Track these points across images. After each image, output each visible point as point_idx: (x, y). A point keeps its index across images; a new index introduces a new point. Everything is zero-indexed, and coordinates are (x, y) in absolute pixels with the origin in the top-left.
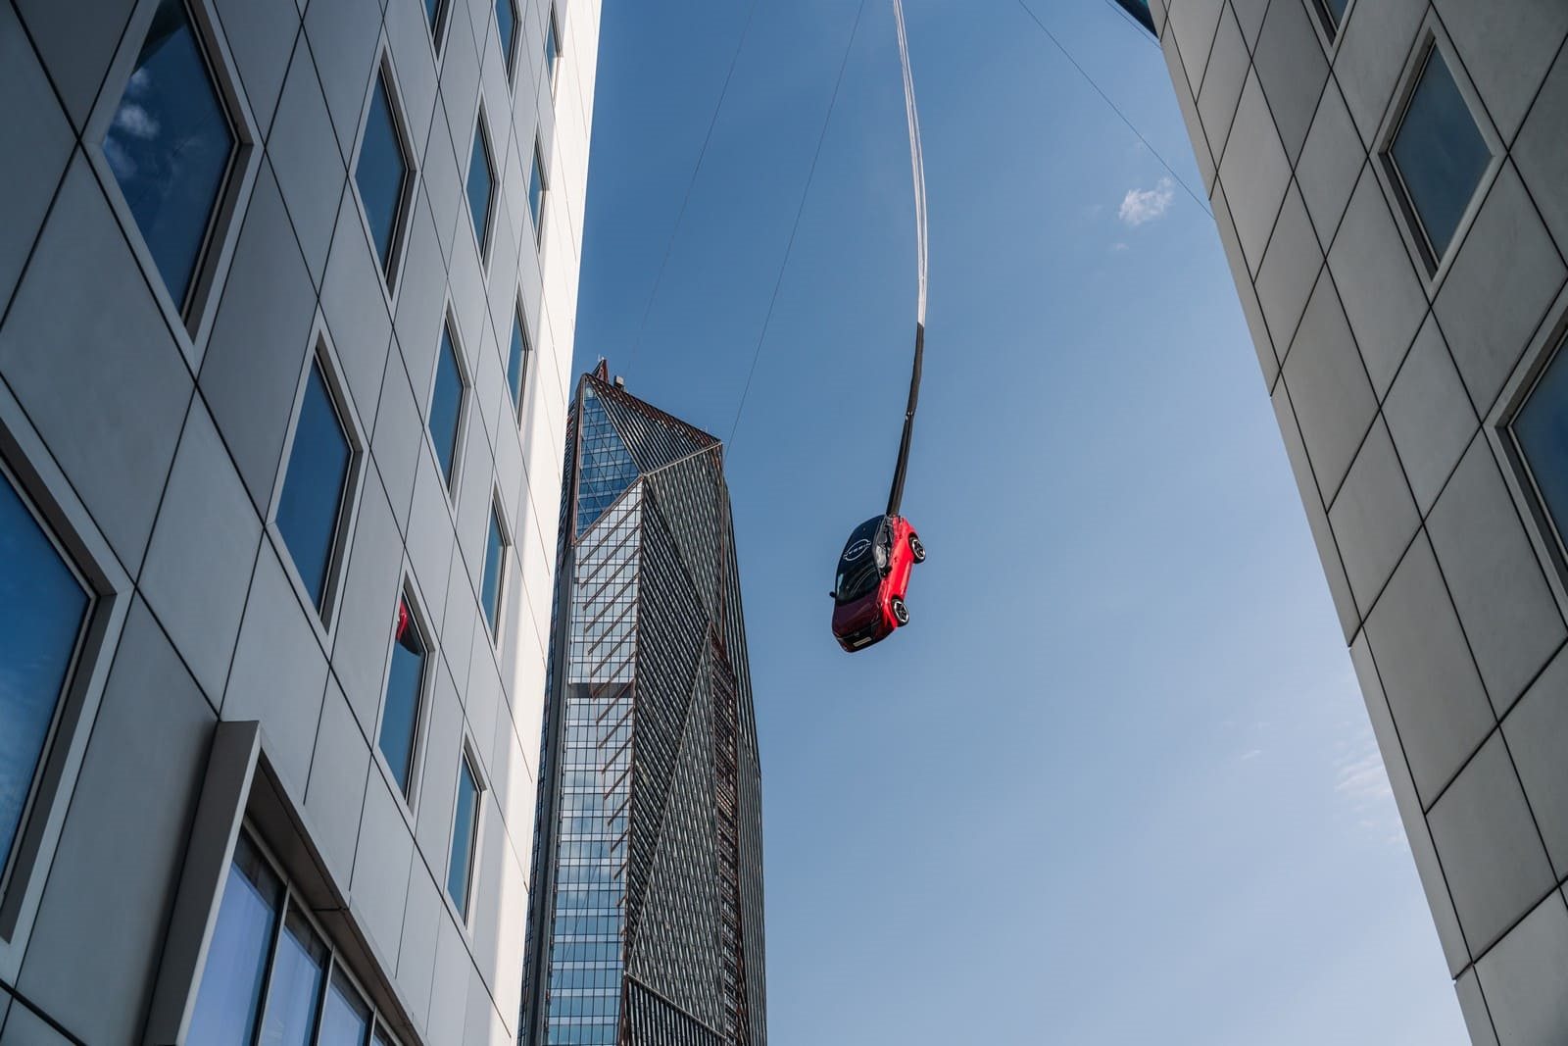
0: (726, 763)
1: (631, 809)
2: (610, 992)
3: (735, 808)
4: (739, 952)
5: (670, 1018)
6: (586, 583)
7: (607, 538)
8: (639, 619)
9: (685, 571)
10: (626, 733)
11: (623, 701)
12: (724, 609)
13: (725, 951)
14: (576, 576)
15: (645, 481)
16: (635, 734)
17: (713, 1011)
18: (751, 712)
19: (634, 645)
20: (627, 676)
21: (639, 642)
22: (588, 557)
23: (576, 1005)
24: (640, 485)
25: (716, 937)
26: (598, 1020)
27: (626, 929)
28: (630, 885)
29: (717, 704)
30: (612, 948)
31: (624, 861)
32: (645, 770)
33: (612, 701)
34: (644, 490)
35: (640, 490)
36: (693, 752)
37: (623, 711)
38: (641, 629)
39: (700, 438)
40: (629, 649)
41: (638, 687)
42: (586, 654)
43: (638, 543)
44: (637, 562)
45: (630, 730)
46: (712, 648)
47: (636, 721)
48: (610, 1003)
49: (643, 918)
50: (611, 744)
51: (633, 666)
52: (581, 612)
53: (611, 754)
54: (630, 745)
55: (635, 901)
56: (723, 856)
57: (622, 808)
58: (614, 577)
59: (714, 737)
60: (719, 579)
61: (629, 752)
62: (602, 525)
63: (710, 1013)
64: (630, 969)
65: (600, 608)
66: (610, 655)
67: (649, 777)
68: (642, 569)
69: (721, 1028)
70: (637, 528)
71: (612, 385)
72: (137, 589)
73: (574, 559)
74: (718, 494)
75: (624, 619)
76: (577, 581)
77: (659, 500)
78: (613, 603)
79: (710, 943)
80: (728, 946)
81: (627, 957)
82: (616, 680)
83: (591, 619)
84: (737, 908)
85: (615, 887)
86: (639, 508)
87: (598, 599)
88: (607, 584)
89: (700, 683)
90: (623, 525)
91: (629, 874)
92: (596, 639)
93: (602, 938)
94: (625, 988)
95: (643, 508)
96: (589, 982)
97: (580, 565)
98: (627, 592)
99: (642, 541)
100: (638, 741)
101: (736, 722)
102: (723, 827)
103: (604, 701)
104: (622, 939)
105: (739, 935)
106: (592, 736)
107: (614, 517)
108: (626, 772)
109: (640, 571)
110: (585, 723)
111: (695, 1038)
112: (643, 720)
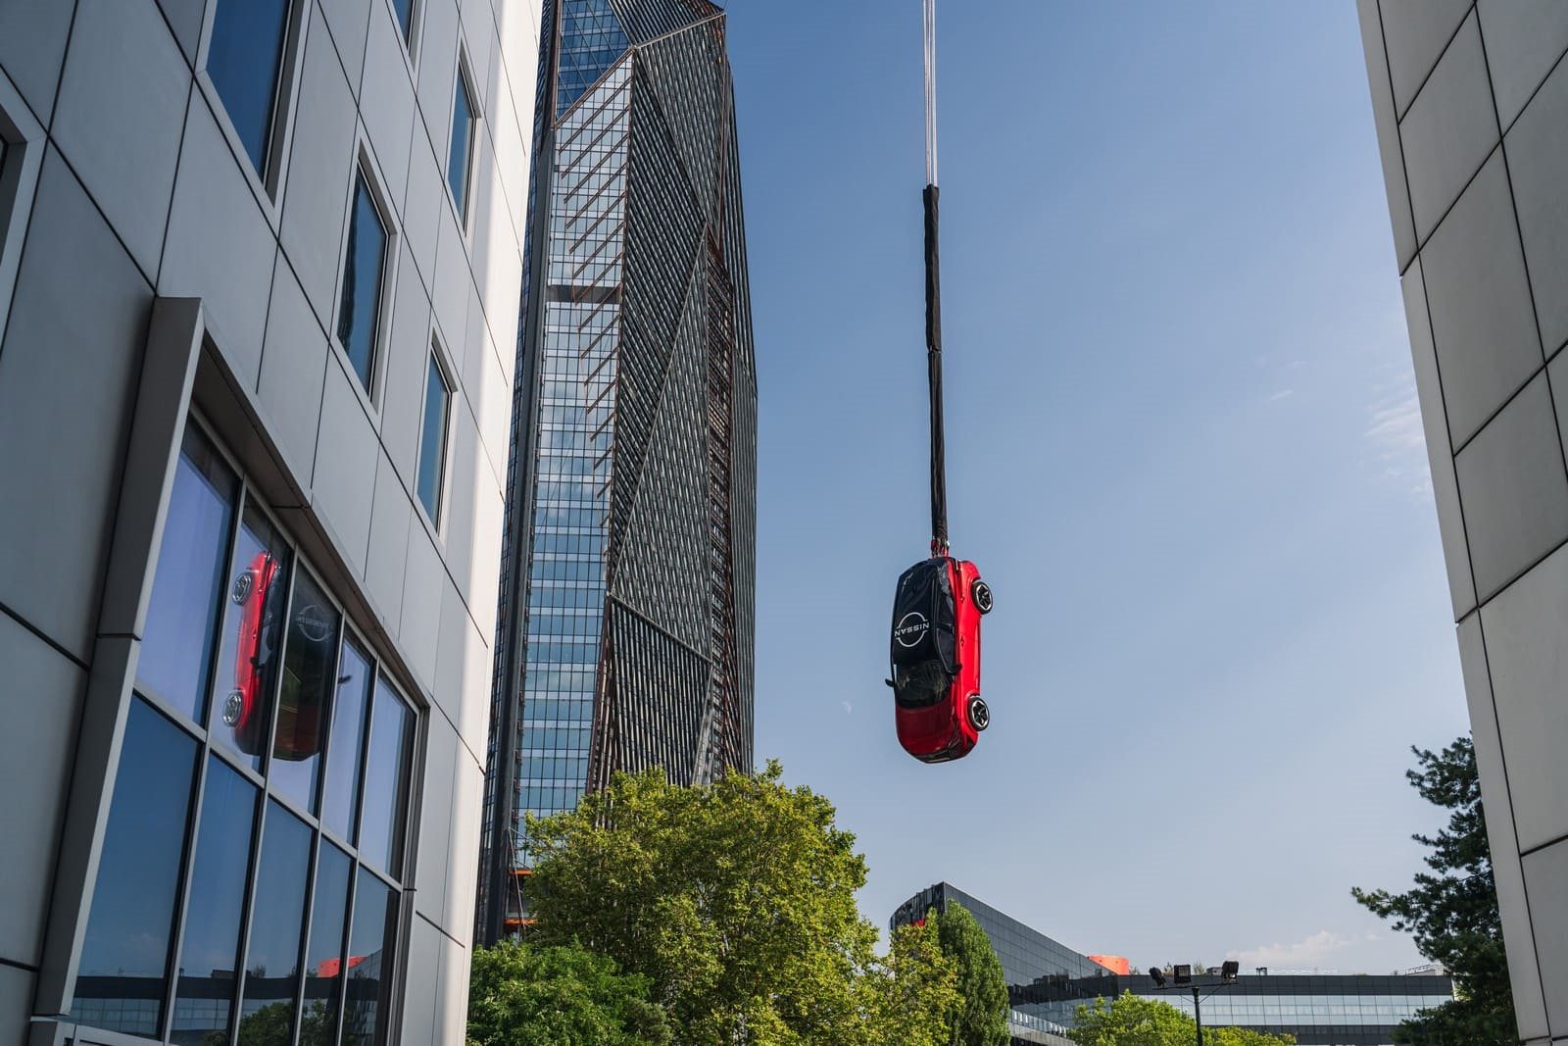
0: (720, 380)
1: (616, 424)
2: (592, 612)
3: (728, 428)
4: (728, 577)
5: (654, 639)
6: (567, 172)
7: (591, 120)
8: (627, 217)
9: (679, 163)
10: (611, 342)
11: (608, 307)
12: (723, 209)
13: (714, 576)
14: (557, 163)
15: (636, 55)
16: (621, 344)
17: (699, 635)
18: (749, 325)
19: (621, 245)
20: (614, 279)
21: (627, 242)
22: (570, 142)
23: (557, 622)
24: (630, 59)
25: (704, 561)
26: (579, 640)
27: (610, 549)
28: (614, 505)
29: (712, 315)
30: (595, 568)
31: (608, 479)
32: (631, 384)
33: (596, 306)
34: (634, 66)
35: (629, 65)
36: (684, 367)
37: (608, 318)
38: (629, 226)
40: (615, 249)
41: (625, 292)
42: (567, 252)
43: (626, 128)
44: (625, 150)
45: (616, 340)
46: (707, 252)
47: (622, 330)
48: (592, 623)
49: (628, 539)
50: (594, 354)
51: (619, 268)
52: (561, 204)
53: (595, 365)
54: (615, 356)
55: (619, 520)
56: (714, 478)
57: (606, 423)
58: (599, 166)
59: (707, 351)
60: (717, 174)
61: (614, 363)
62: (586, 105)
63: (696, 637)
64: (614, 589)
65: (583, 201)
66: (594, 256)
67: (635, 391)
68: (630, 158)
69: (707, 651)
70: (625, 110)
72: (50, 138)
73: (554, 143)
74: (719, 74)
75: (611, 215)
76: (557, 169)
77: (651, 79)
78: (597, 196)
79: (698, 567)
80: (717, 571)
81: (610, 578)
82: (600, 284)
83: (574, 214)
84: (727, 532)
85: (598, 505)
86: (629, 86)
87: (581, 191)
88: (591, 174)
89: (693, 292)
90: (610, 106)
91: (613, 493)
92: (579, 237)
93: (583, 558)
94: (607, 609)
95: (633, 86)
96: (570, 601)
97: (561, 151)
98: (614, 185)
99: (631, 125)
100: (625, 351)
101: (732, 335)
102: (714, 448)
103: (587, 306)
104: (605, 559)
105: (728, 560)
106: (574, 344)
107: (600, 96)
108: (611, 385)
109: (629, 160)
110: (566, 329)
111: (680, 661)
112: (629, 330)
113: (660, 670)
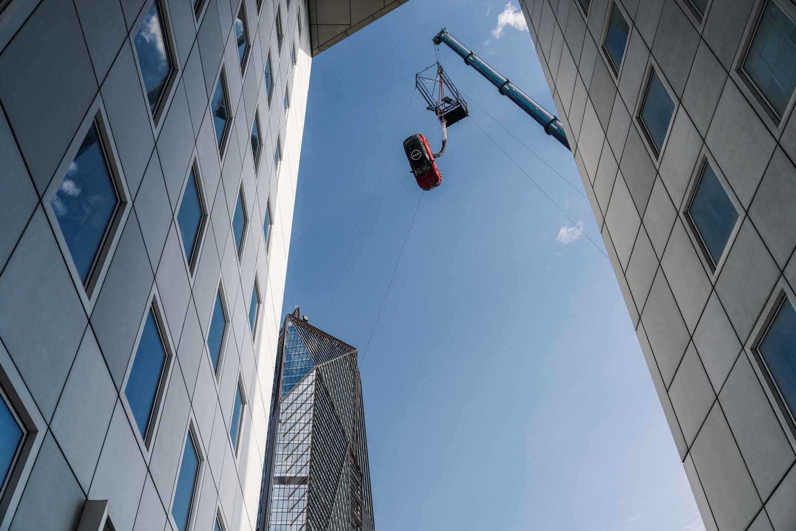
0: (356, 521)
6: (285, 423)
7: (297, 399)
8: (312, 442)
9: (337, 417)
10: (303, 504)
11: (302, 486)
12: (357, 437)
14: (280, 419)
15: (317, 369)
16: (308, 504)
18: (370, 493)
19: (309, 456)
20: (305, 473)
21: (312, 455)
22: (287, 409)
24: (315, 371)
29: (352, 488)
32: (313, 525)
33: (297, 486)
34: (317, 374)
35: (314, 374)
36: (339, 515)
37: (302, 492)
38: (313, 448)
39: (345, 347)
40: (307, 458)
41: (311, 479)
42: (284, 461)
43: (313, 402)
44: (312, 412)
45: (306, 502)
46: (350, 458)
47: (309, 498)
50: (295, 510)
51: (308, 467)
52: (282, 438)
53: (295, 515)
54: (305, 511)
58: (300, 419)
59: (350, 507)
60: (354, 421)
61: (305, 514)
62: (294, 392)
65: (292, 436)
66: (296, 462)
67: (315, 528)
68: (314, 415)
70: (312, 394)
71: (302, 320)
72: (49, 428)
73: (279, 410)
74: (355, 376)
75: (305, 442)
76: (280, 421)
77: (324, 379)
78: (299, 433)
82: (299, 475)
83: (287, 442)
86: (314, 383)
87: (291, 431)
88: (296, 423)
89: (343, 477)
90: (305, 392)
92: (289, 453)
95: (316, 383)
97: (282, 413)
98: (306, 428)
99: (315, 401)
100: (310, 509)
101: (362, 498)
103: (292, 486)
106: (286, 506)
107: (301, 388)
108: (303, 525)
109: (313, 416)
110: (282, 498)
112: (313, 497)
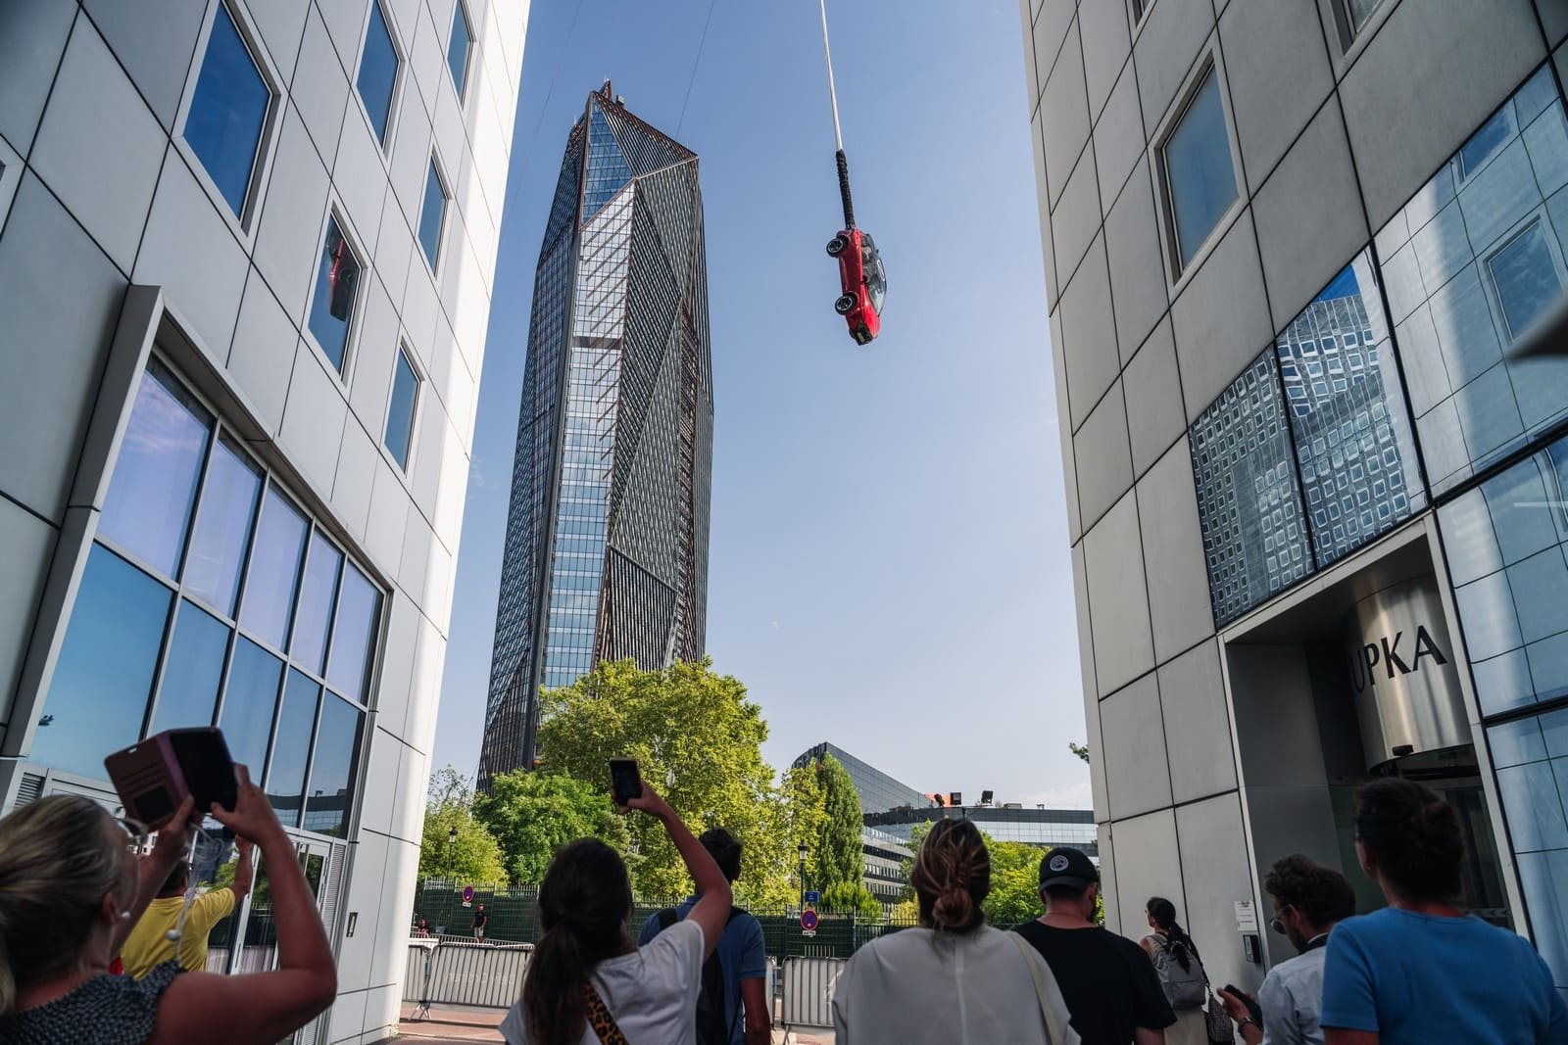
0: (688, 403)
1: (617, 430)
2: (597, 556)
3: (693, 435)
4: (690, 535)
5: (639, 575)
6: (589, 260)
7: (606, 226)
8: (628, 292)
9: (664, 257)
10: (615, 375)
11: (614, 352)
12: (693, 288)
13: (681, 534)
14: (581, 254)
15: (637, 183)
16: (622, 377)
17: (670, 573)
18: (709, 367)
19: (623, 310)
20: (617, 333)
21: (627, 309)
22: (591, 240)
23: (573, 563)
24: (633, 186)
25: (674, 524)
26: (588, 574)
27: (610, 514)
28: (614, 484)
29: (684, 360)
30: (600, 526)
31: (610, 467)
32: (628, 404)
33: (605, 351)
34: (636, 190)
35: (632, 190)
36: (664, 393)
37: (613, 359)
38: (630, 298)
39: (681, 152)
40: (619, 313)
41: (625, 342)
42: (587, 314)
43: (629, 232)
44: (628, 247)
45: (618, 373)
46: (682, 317)
47: (623, 368)
48: (597, 563)
49: (623, 507)
50: (603, 383)
51: (622, 326)
52: (584, 282)
53: (604, 390)
54: (617, 385)
55: (617, 496)
56: (683, 469)
57: (610, 430)
58: (610, 257)
59: (680, 383)
60: (690, 266)
61: (617, 389)
62: (602, 216)
63: (668, 575)
64: (612, 541)
65: (599, 280)
66: (605, 317)
67: (630, 409)
68: (631, 252)
69: (675, 584)
70: (628, 221)
71: (614, 102)
73: (580, 241)
74: (693, 198)
75: (617, 290)
76: (581, 258)
77: (647, 200)
78: (608, 277)
79: (670, 528)
80: (683, 530)
81: (610, 533)
82: (608, 336)
83: (592, 289)
84: (691, 505)
85: (603, 485)
86: (631, 204)
87: (597, 274)
88: (604, 263)
89: (672, 343)
90: (619, 217)
91: (613, 477)
92: (595, 304)
93: (592, 519)
94: (608, 555)
95: (635, 204)
96: (583, 548)
97: (585, 246)
98: (620, 270)
99: (632, 231)
100: (624, 383)
101: (697, 373)
102: (684, 448)
103: (599, 351)
104: (607, 521)
105: (691, 522)
106: (590, 377)
107: (611, 211)
109: (630, 253)
111: (656, 591)
112: (628, 367)
113: (643, 595)
